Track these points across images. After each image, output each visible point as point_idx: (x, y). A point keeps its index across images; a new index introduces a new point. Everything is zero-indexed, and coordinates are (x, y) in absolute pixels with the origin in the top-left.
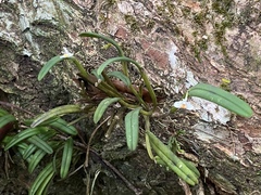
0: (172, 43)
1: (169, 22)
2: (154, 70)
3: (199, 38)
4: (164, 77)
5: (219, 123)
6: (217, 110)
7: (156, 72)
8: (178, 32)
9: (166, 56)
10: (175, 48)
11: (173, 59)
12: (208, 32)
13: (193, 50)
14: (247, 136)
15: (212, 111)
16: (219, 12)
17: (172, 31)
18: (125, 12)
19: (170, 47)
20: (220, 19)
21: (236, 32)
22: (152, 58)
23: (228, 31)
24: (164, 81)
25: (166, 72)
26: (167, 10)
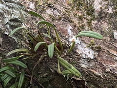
0: (69, 25)
1: (68, 17)
2: (62, 36)
3: (81, 25)
4: (66, 39)
5: (90, 59)
6: (89, 53)
7: (63, 37)
8: (72, 22)
9: (67, 30)
10: (70, 27)
11: (70, 32)
12: (85, 22)
13: (78, 29)
14: (103, 64)
15: (87, 54)
16: (89, 15)
17: (69, 21)
18: (50, 13)
19: (69, 26)
20: (89, 17)
21: (96, 22)
22: (61, 32)
23: (93, 22)
24: (66, 41)
25: (67, 37)
26: (67, 13)
